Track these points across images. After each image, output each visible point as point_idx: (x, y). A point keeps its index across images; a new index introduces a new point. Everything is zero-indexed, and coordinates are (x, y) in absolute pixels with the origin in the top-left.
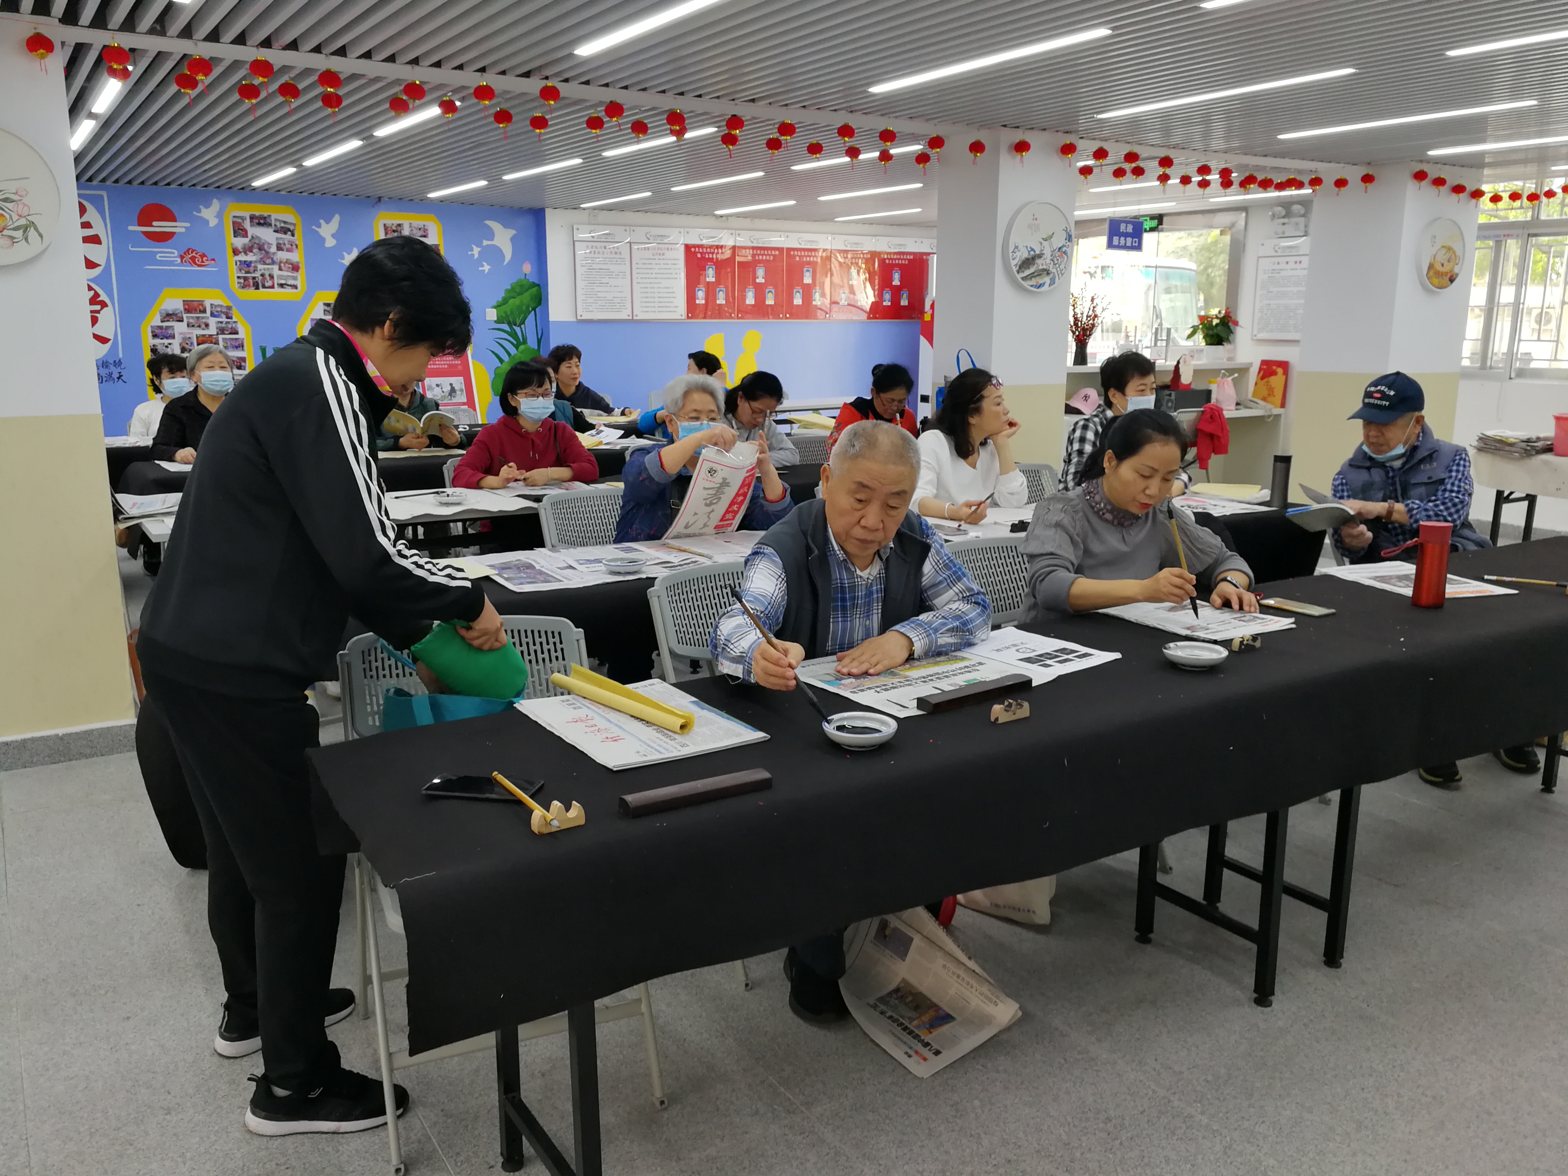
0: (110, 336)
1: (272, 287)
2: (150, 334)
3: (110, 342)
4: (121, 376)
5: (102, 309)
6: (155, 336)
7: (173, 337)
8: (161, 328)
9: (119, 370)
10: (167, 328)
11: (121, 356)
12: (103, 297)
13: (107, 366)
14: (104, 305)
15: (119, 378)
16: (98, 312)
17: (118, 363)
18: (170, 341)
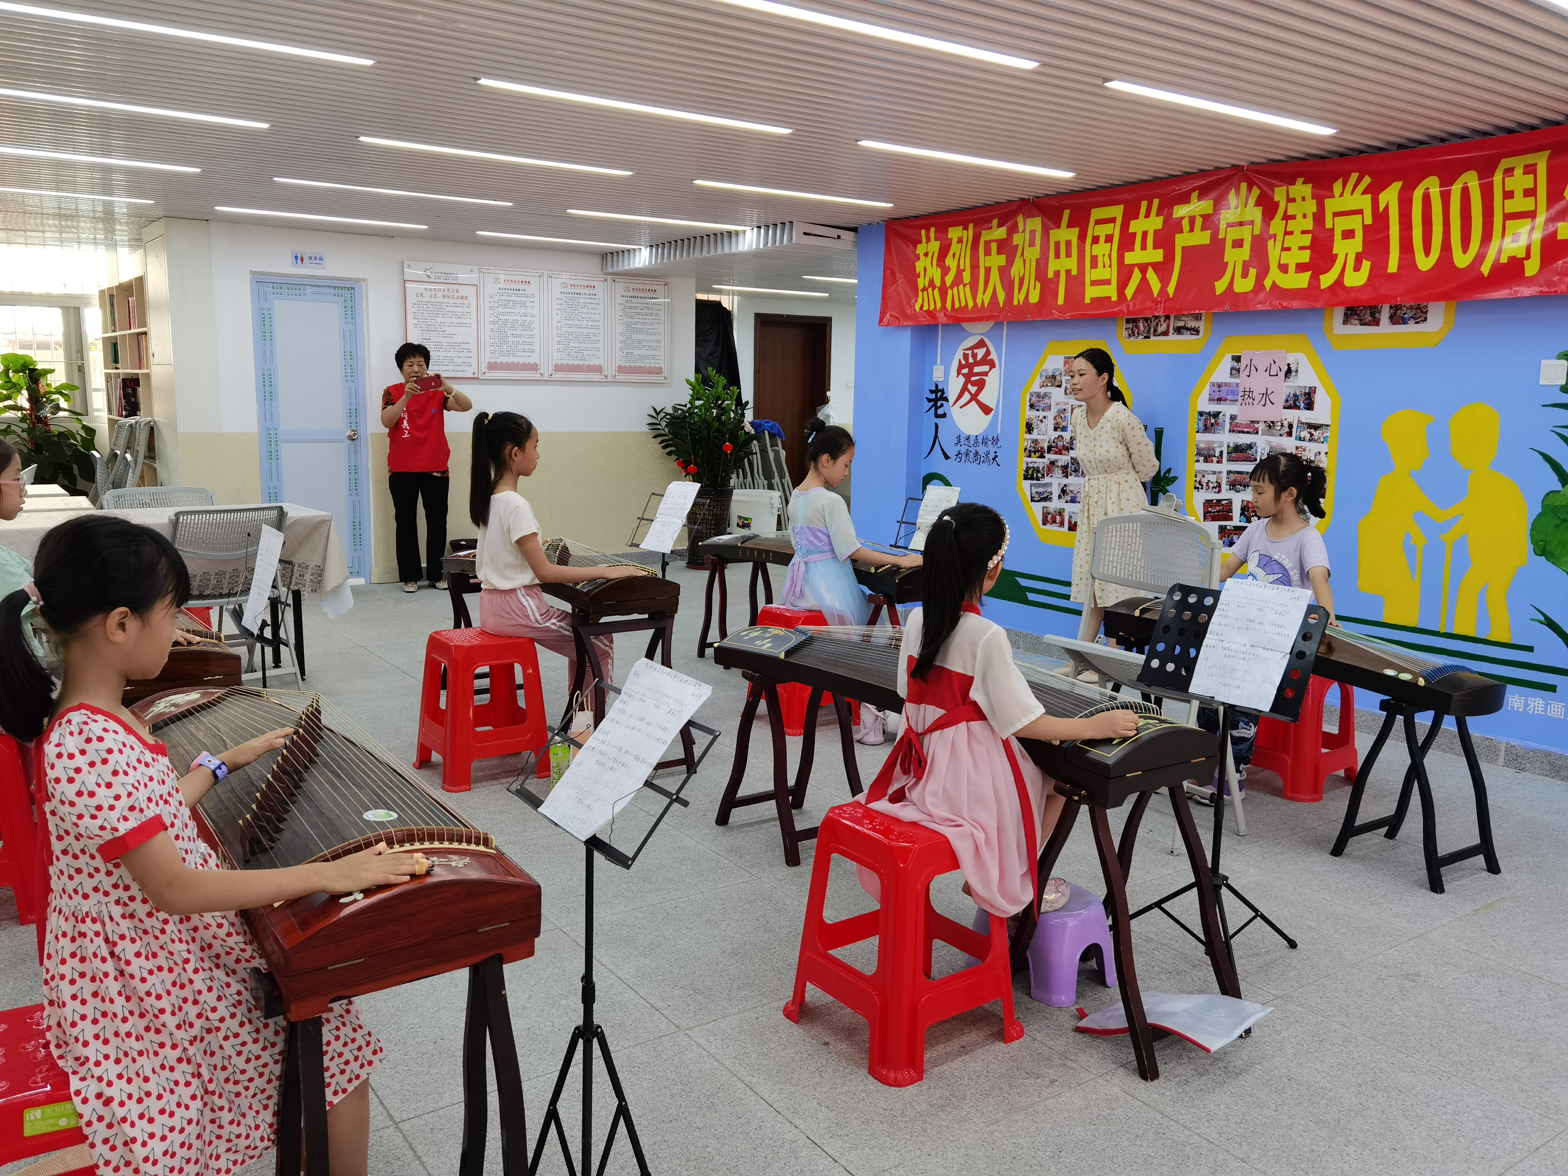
0: (992, 405)
1: (1166, 333)
2: (1028, 404)
3: (993, 412)
4: (996, 456)
5: (990, 370)
6: (1032, 406)
7: (1049, 408)
8: (1038, 395)
9: (995, 449)
10: (1045, 395)
11: (999, 431)
12: (993, 356)
13: (986, 443)
14: (992, 365)
15: (994, 459)
16: (986, 374)
17: (995, 441)
18: (1045, 413)
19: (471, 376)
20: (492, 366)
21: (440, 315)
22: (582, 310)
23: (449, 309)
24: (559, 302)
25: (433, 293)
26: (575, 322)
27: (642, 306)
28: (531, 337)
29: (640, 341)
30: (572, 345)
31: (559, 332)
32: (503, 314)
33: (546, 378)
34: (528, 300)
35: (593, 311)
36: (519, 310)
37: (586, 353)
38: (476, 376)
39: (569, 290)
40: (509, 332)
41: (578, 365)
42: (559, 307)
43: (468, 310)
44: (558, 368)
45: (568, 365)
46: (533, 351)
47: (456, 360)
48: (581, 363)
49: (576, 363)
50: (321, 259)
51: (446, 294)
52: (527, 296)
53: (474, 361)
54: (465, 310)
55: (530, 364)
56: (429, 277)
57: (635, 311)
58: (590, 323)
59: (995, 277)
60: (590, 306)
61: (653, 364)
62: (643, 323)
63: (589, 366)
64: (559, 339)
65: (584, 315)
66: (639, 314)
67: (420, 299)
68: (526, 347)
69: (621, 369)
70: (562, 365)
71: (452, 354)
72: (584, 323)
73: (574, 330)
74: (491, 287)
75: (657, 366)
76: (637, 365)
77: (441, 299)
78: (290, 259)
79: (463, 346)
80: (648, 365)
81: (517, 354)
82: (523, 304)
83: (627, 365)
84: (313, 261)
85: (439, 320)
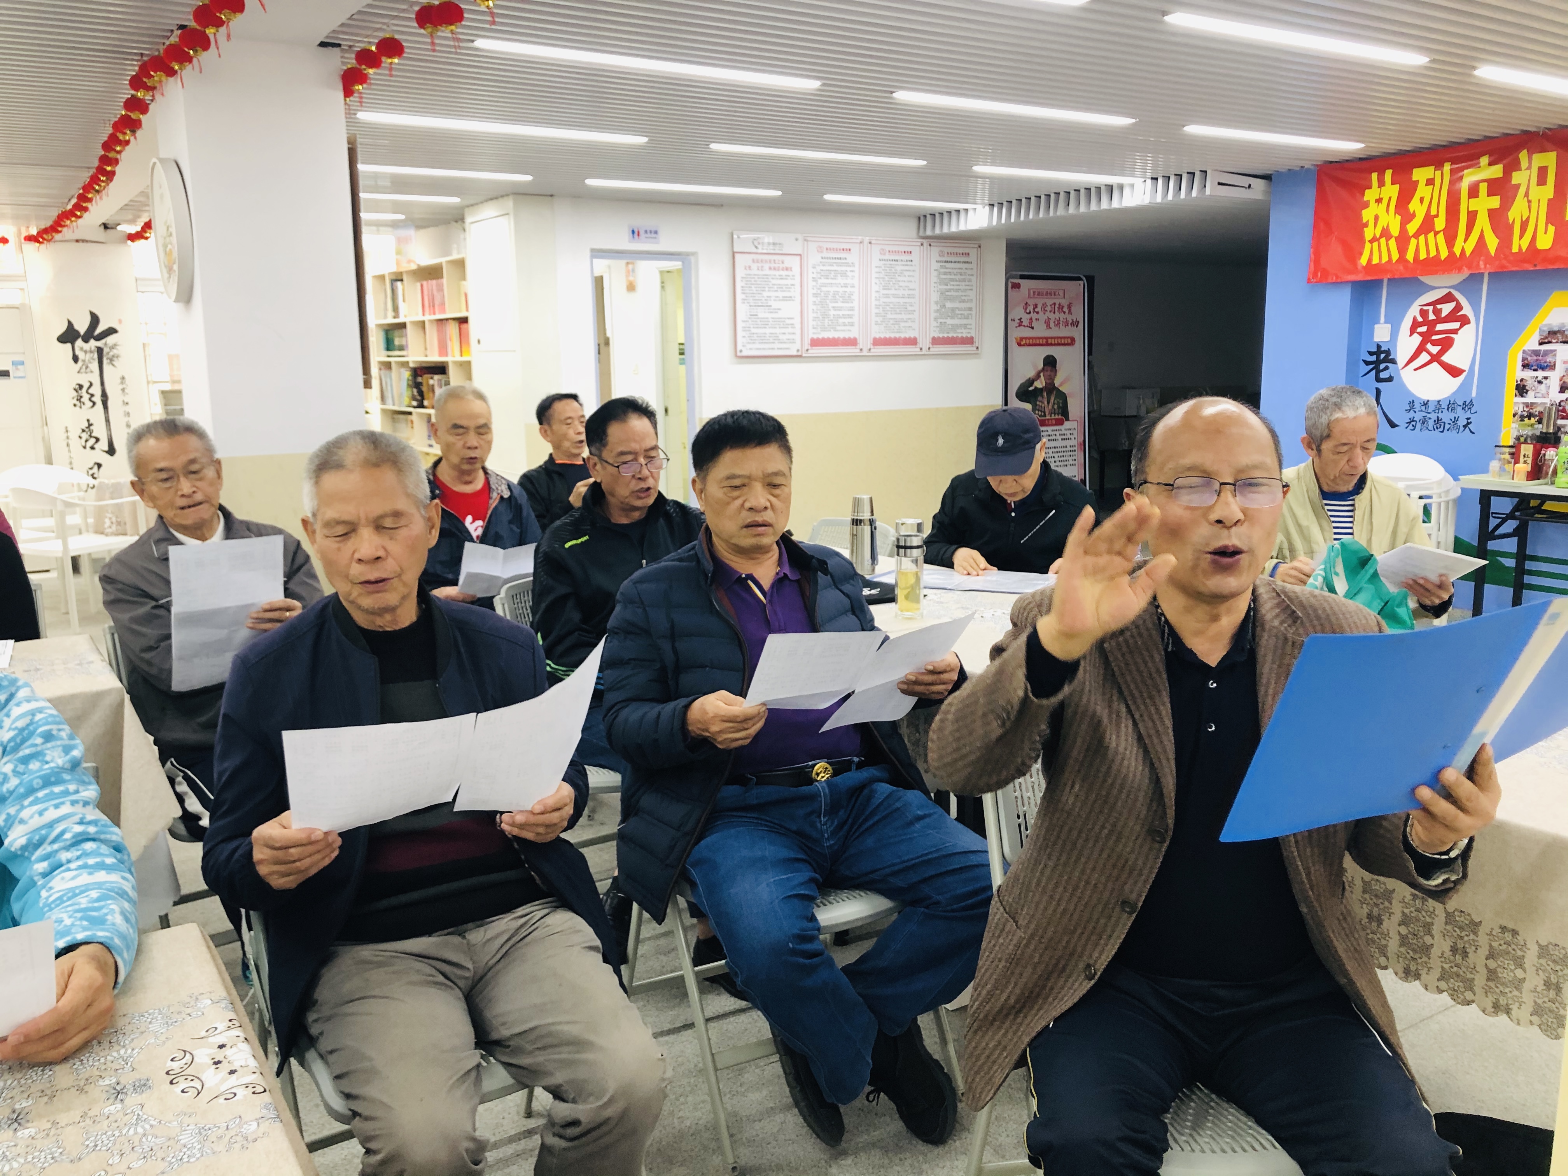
0: (1463, 366)
2: (1520, 363)
3: (1464, 375)
4: (1468, 423)
5: (1461, 327)
6: (1526, 366)
7: (1552, 367)
8: (1536, 353)
9: (1468, 415)
10: (1547, 353)
11: (1474, 394)
12: (1467, 311)
13: (1453, 409)
14: (1465, 321)
15: (1465, 426)
16: (1455, 331)
17: (1467, 406)
18: (1545, 374)
19: (795, 353)
20: (815, 343)
21: (767, 289)
22: (900, 278)
23: (774, 282)
24: (877, 270)
25: (760, 265)
26: (893, 292)
27: (955, 271)
28: (852, 309)
29: (953, 310)
30: (889, 316)
31: (877, 303)
32: (825, 285)
33: (865, 353)
34: (849, 269)
35: (910, 279)
36: (840, 280)
37: (903, 324)
38: (799, 353)
39: (888, 257)
40: (831, 305)
41: (895, 339)
42: (877, 275)
43: (792, 282)
44: (877, 342)
45: (885, 339)
46: (852, 324)
47: (781, 337)
48: (897, 335)
49: (893, 336)
50: (656, 232)
51: (773, 265)
52: (848, 265)
53: (798, 338)
54: (789, 282)
55: (850, 339)
56: (756, 247)
57: (948, 277)
58: (907, 292)
59: (1483, 222)
60: (907, 273)
61: (963, 333)
62: (957, 290)
63: (905, 339)
64: (877, 311)
65: (901, 284)
66: (952, 280)
67: (748, 272)
68: (847, 321)
69: (936, 341)
70: (880, 339)
71: (777, 331)
72: (900, 292)
73: (892, 300)
74: (814, 258)
75: (969, 336)
76: (950, 335)
77: (768, 272)
78: (627, 234)
79: (788, 321)
80: (960, 335)
81: (838, 328)
82: (844, 274)
83: (941, 336)
84: (649, 235)
85: (765, 294)
